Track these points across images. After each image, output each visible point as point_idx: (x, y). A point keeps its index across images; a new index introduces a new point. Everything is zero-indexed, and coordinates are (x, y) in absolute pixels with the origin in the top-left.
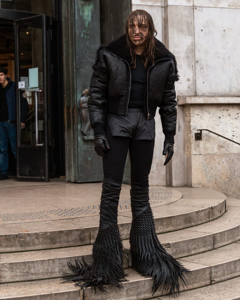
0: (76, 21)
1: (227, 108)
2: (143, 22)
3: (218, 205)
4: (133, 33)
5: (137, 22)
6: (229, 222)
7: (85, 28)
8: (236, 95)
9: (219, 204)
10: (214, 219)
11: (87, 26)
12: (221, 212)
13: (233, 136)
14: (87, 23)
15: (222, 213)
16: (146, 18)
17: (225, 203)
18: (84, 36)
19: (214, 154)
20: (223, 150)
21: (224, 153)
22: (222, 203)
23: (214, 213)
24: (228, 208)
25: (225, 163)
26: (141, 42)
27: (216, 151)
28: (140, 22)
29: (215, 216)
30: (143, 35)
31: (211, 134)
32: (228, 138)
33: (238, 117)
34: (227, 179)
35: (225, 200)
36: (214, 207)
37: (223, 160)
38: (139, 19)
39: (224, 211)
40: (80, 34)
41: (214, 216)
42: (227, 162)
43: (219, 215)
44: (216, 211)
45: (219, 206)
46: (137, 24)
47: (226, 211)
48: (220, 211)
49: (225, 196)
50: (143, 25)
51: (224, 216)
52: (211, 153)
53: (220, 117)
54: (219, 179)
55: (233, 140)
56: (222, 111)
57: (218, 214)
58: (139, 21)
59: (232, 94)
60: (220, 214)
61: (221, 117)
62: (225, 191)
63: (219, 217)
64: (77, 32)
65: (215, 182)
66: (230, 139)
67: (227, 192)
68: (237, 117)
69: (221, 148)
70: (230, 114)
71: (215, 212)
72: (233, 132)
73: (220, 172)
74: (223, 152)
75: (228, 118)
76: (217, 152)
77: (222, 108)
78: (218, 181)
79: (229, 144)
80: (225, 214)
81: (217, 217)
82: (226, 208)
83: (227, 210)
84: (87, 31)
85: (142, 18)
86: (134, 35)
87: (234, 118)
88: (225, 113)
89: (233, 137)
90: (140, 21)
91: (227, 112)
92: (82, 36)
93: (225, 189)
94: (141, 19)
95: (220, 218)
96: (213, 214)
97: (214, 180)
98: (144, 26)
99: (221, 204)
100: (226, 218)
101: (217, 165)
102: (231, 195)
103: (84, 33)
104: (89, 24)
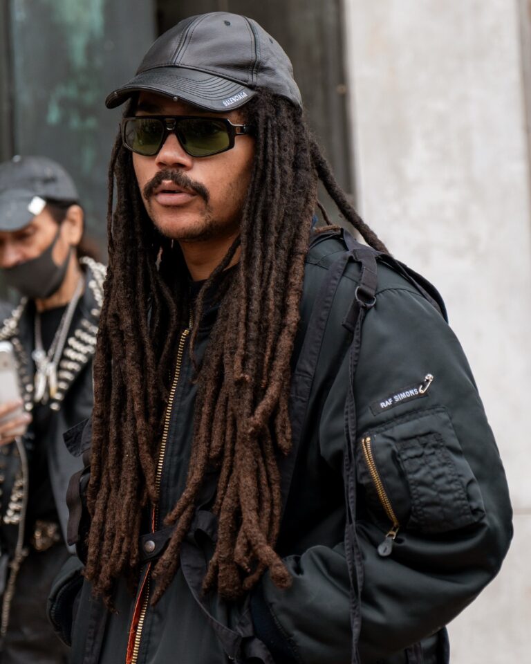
0: (16, 31)
7: (68, 73)
11: (79, 58)
14: (78, 44)
18: (65, 120)
40: (42, 109)
64: (25, 97)
84: (82, 89)
92: (54, 116)
103: (64, 104)
104: (90, 49)
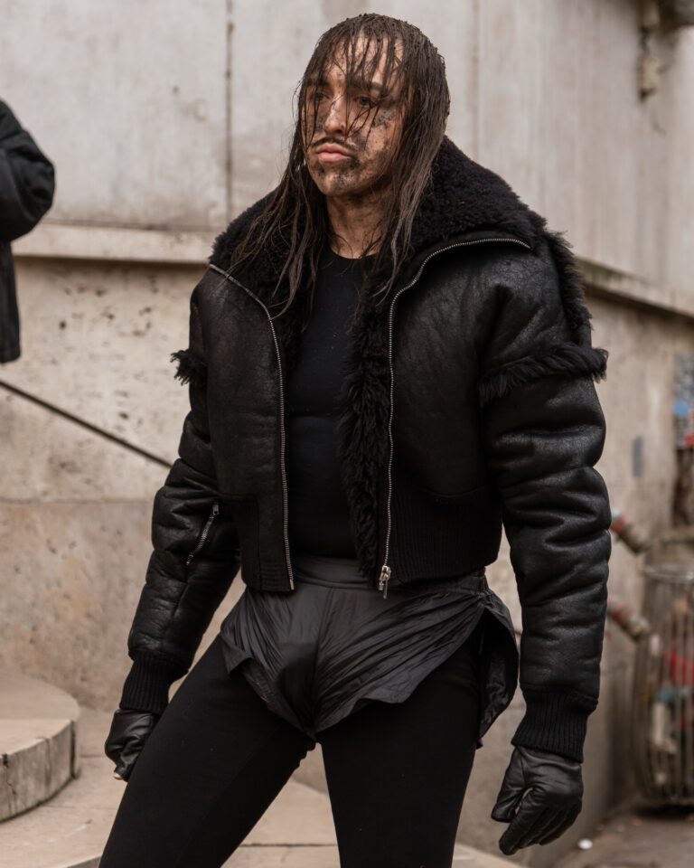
1: (97, 280)
2: (372, 74)
3: (35, 748)
4: (316, 129)
5: (344, 67)
6: (84, 827)
8: (144, 220)
9: (42, 743)
10: (14, 812)
12: (48, 781)
13: (124, 416)
15: (54, 786)
16: (399, 54)
17: (68, 737)
19: (29, 502)
20: (74, 480)
21: (77, 497)
22: (56, 738)
23: (16, 782)
24: (84, 760)
25: (82, 546)
26: (349, 179)
27: (40, 486)
28: (360, 74)
29: (19, 803)
30: (363, 144)
31: (20, 404)
32: (100, 425)
33: (149, 326)
34: (86, 622)
35: (73, 724)
36: (18, 755)
37: (74, 531)
38: (357, 54)
39: (64, 774)
41: (15, 800)
42: (92, 539)
43: (41, 795)
44: (25, 775)
45: (42, 752)
46: (343, 78)
47: (74, 776)
48: (43, 775)
49: (73, 702)
50: (370, 86)
51: (66, 800)
52: (14, 493)
53: (63, 325)
54: (50, 619)
55: (120, 435)
56: (75, 294)
57: (33, 789)
58: (358, 64)
59: (125, 214)
60: (43, 787)
61: (70, 321)
62: (78, 681)
63: (40, 804)
65: (29, 637)
66: (110, 429)
67: (86, 685)
68: (142, 327)
69: (64, 473)
70: (112, 312)
71: (22, 782)
72: (122, 399)
73: (54, 588)
74: (75, 492)
75: (103, 332)
76: (45, 493)
77: (77, 279)
78: (43, 632)
79: (101, 455)
80: (70, 789)
81: (30, 804)
82: (78, 760)
83: (80, 771)
85: (373, 50)
86: (319, 136)
87: (128, 329)
88: (89, 305)
89: (123, 422)
90: (361, 66)
91: (99, 300)
93: (74, 671)
94: (365, 56)
95: (43, 810)
96: (10, 791)
97: (26, 628)
98: (375, 93)
99: (51, 742)
100: (73, 807)
101: (42, 554)
102: (103, 698)
